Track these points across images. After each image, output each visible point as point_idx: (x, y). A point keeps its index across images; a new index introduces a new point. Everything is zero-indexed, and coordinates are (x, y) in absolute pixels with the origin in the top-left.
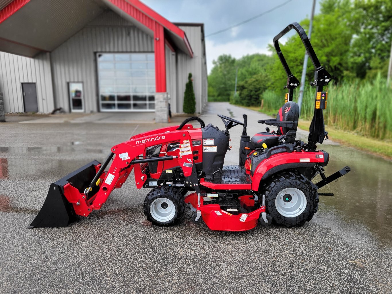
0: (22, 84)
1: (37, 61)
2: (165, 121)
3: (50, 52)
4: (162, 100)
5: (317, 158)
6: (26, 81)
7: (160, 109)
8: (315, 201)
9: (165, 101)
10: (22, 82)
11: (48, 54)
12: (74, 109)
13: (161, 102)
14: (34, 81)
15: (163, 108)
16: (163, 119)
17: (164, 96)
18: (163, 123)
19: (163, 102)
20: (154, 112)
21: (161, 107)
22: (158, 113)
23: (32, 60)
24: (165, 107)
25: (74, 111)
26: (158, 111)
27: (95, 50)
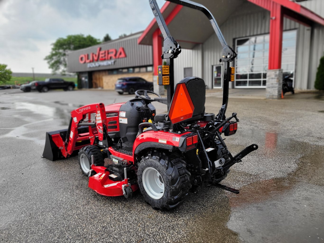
0: (185, 69)
1: (194, 51)
2: (274, 97)
3: (202, 44)
4: (273, 76)
5: (173, 140)
6: (187, 67)
7: (271, 85)
8: (172, 188)
9: (276, 77)
10: (185, 67)
11: (201, 45)
12: (215, 86)
13: (272, 78)
14: (191, 66)
15: (274, 85)
16: (273, 95)
17: (276, 73)
18: (273, 98)
19: (275, 78)
20: (265, 89)
21: (272, 84)
22: (268, 90)
23: (191, 51)
24: (276, 84)
25: (214, 88)
26: (269, 88)
27: (234, 37)
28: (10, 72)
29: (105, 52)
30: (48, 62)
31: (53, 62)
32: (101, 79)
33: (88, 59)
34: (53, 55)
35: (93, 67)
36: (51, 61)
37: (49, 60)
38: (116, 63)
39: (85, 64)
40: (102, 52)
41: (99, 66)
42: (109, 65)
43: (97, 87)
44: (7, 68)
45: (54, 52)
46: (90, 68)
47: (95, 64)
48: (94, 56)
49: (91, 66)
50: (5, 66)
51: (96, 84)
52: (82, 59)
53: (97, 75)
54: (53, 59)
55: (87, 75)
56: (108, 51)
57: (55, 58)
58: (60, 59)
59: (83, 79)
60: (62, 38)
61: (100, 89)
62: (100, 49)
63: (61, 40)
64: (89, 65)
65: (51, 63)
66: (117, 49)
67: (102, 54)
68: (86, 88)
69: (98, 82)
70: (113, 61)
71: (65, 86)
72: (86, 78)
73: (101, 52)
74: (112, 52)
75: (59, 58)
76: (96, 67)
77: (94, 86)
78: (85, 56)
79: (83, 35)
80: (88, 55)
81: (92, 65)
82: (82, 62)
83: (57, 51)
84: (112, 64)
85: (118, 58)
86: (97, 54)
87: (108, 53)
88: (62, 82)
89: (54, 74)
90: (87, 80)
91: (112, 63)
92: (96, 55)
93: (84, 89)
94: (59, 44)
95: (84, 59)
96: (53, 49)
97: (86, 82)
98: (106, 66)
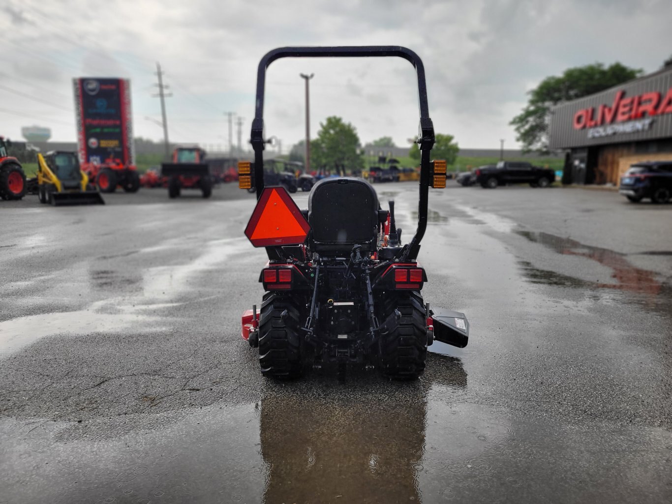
28: (455, 150)
29: (632, 102)
30: (518, 129)
31: (527, 127)
32: (615, 164)
33: (592, 119)
34: (528, 114)
35: (601, 137)
36: (523, 126)
37: (519, 125)
38: (654, 125)
39: (583, 131)
40: (626, 101)
41: (614, 134)
42: (638, 131)
43: (603, 181)
44: (453, 142)
45: (532, 108)
46: (594, 138)
47: (605, 130)
48: (606, 110)
49: (597, 135)
50: (450, 138)
51: (602, 175)
52: (579, 119)
53: (608, 155)
54: (527, 122)
55: (584, 155)
56: (640, 98)
57: (531, 119)
58: (542, 122)
59: (577, 163)
60: (553, 78)
61: (609, 186)
62: (623, 95)
63: (552, 81)
64: (592, 133)
65: (522, 130)
66: (663, 92)
67: (625, 106)
68: (578, 182)
69: (608, 171)
70: (647, 121)
71: (533, 178)
72: (582, 161)
73: (624, 102)
74: (650, 100)
75: (538, 121)
76: (607, 136)
77: (598, 179)
78: (587, 112)
79: (600, 65)
80: (593, 111)
81: (598, 132)
82: (578, 127)
83: (540, 104)
84: (643, 130)
85: (663, 113)
86: (614, 106)
87: (640, 104)
88: (529, 169)
89: (527, 152)
90: (583, 166)
91: (644, 125)
92: (610, 110)
93: (574, 185)
94: (545, 91)
95: (583, 120)
96: (532, 102)
97: (580, 169)
98: (629, 134)
